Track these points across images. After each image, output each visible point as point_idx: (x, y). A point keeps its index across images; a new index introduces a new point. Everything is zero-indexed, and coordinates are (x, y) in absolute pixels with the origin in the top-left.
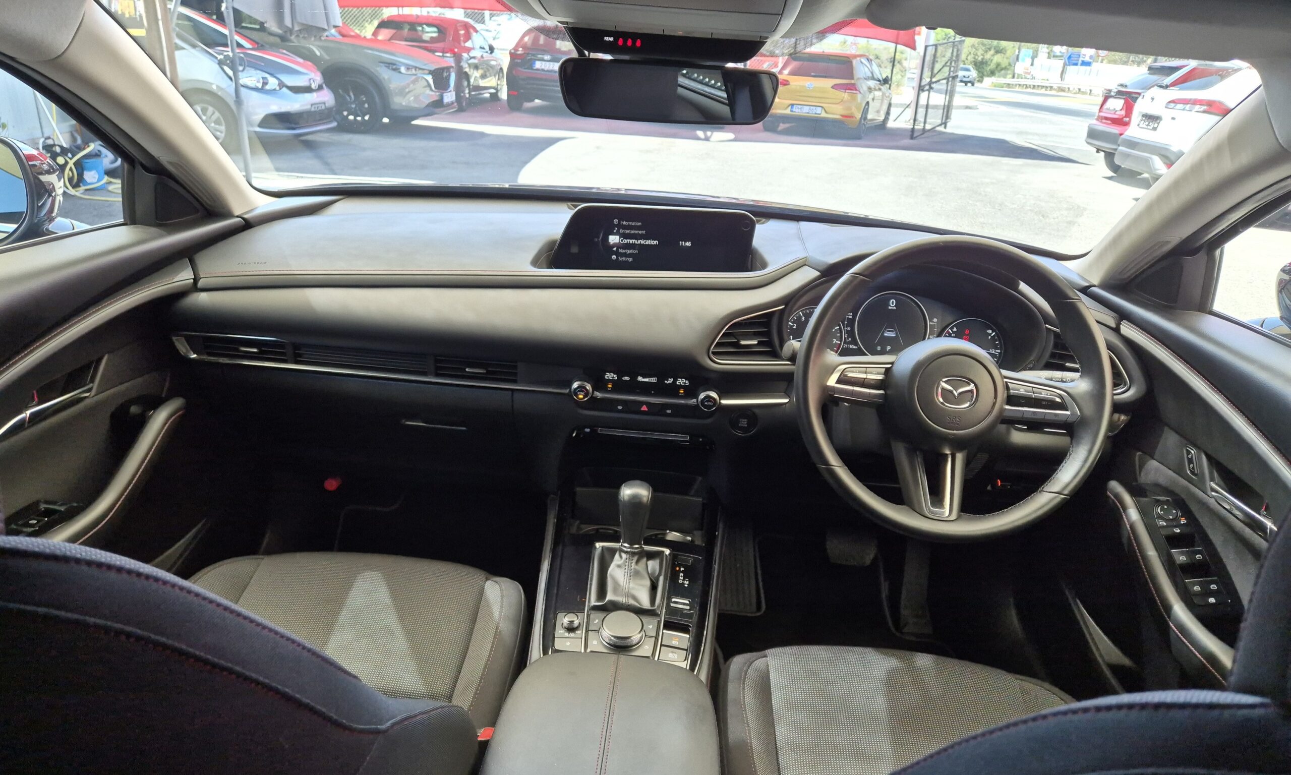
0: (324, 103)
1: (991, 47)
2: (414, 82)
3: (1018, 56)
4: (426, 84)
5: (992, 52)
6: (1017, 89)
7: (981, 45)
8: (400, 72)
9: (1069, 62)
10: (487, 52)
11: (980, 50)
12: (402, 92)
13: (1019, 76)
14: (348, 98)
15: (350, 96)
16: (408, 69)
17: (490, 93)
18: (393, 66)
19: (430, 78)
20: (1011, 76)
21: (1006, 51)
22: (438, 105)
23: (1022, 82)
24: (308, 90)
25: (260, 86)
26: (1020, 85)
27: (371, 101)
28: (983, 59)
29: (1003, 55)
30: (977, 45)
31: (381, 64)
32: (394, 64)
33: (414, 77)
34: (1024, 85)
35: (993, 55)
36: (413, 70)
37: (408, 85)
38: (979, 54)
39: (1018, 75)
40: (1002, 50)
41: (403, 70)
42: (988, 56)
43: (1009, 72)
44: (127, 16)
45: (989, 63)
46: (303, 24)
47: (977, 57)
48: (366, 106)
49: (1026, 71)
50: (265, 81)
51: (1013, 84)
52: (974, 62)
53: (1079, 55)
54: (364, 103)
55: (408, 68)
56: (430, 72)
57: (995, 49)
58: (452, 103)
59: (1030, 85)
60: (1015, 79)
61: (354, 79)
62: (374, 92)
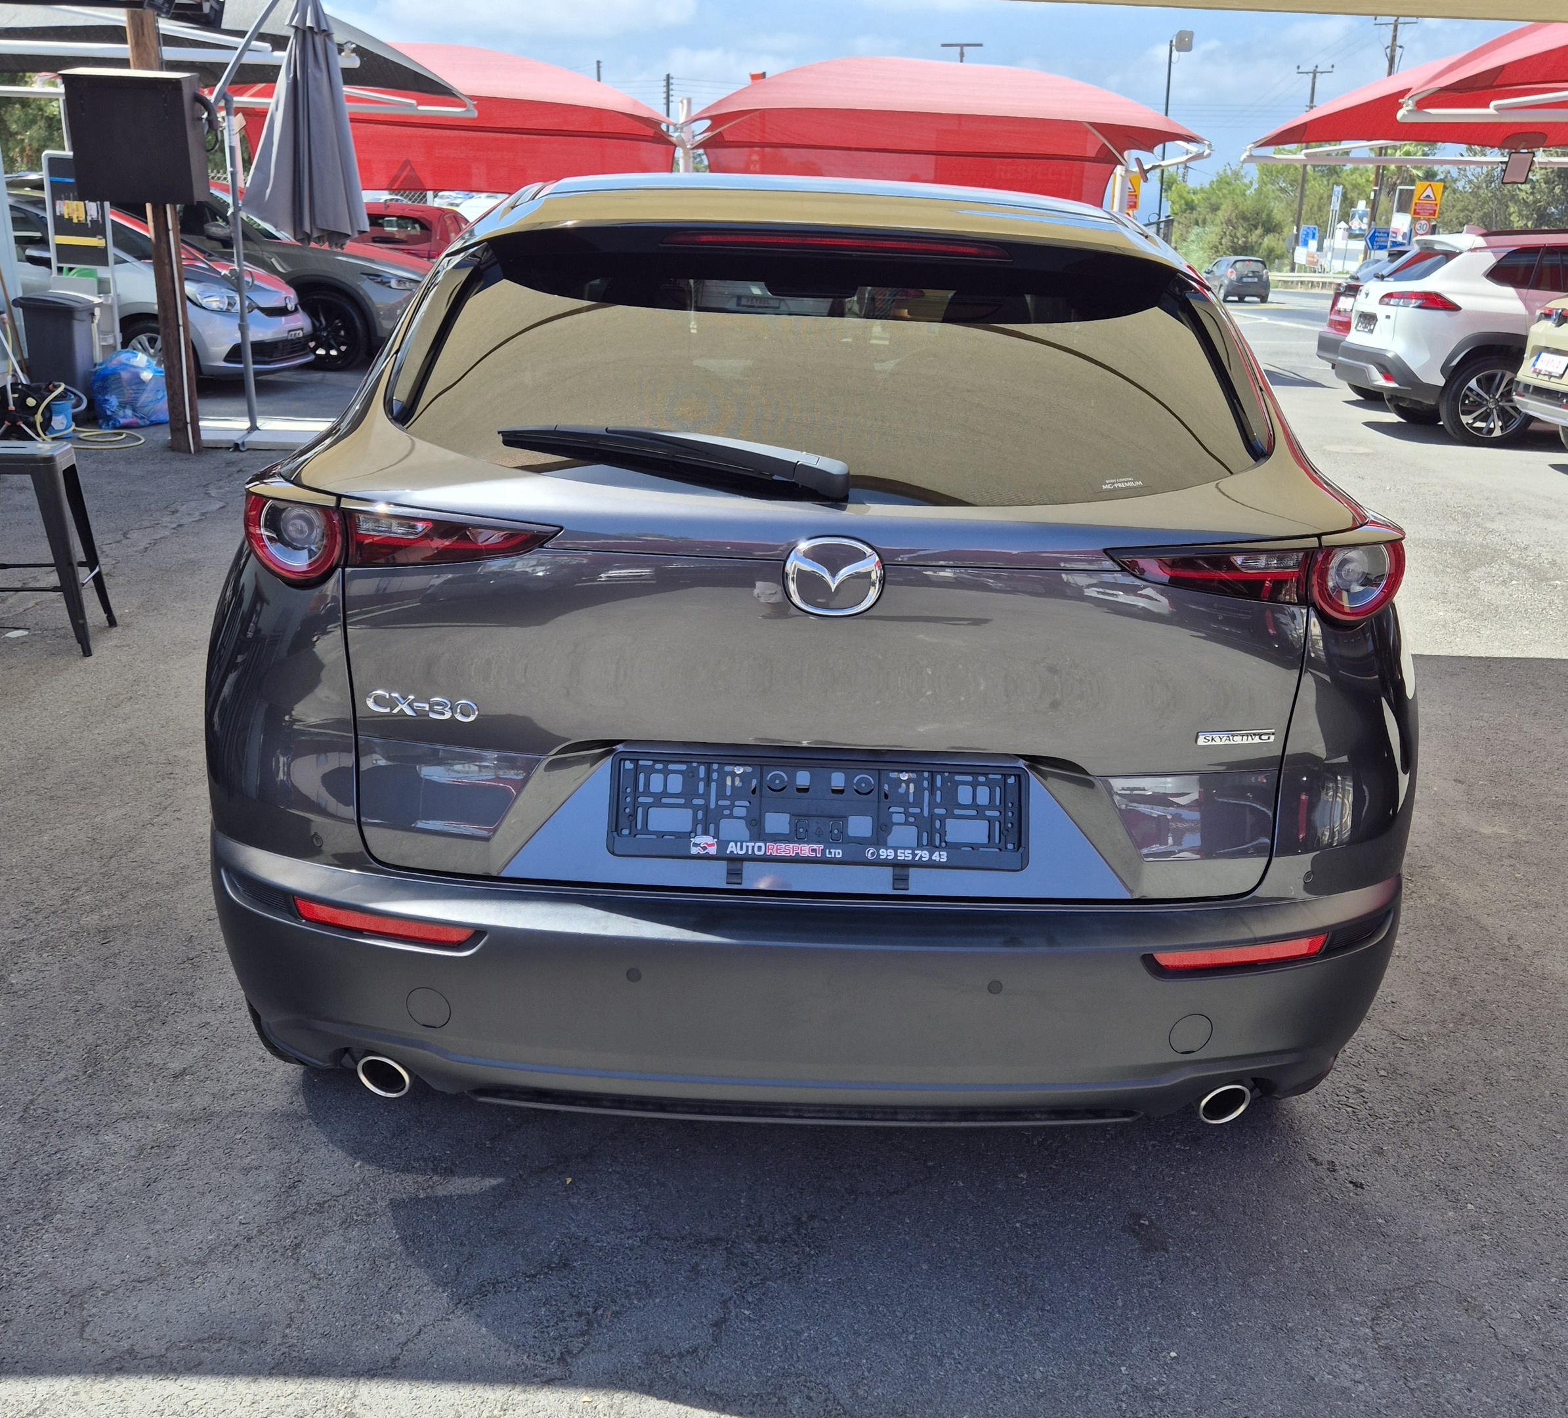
0: (302, 329)
1: (1258, 223)
2: (407, 300)
3: (1297, 236)
5: (1259, 231)
6: (1299, 289)
7: (1241, 221)
8: (390, 287)
9: (1373, 245)
11: (1241, 229)
12: (392, 314)
13: (1303, 269)
14: (317, 323)
15: (321, 324)
16: (399, 281)
18: (380, 279)
20: (1288, 268)
21: (1282, 229)
23: (1308, 277)
24: (282, 311)
25: (225, 307)
26: (1302, 282)
27: (349, 326)
28: (1245, 243)
29: (1277, 235)
30: (1235, 220)
31: (364, 276)
32: (379, 276)
33: (409, 292)
34: (1309, 282)
35: (1262, 236)
36: (408, 283)
37: (400, 304)
38: (1239, 235)
39: (1301, 266)
40: (1275, 226)
41: (394, 284)
42: (1254, 237)
43: (1286, 261)
44: (75, 221)
45: (1256, 249)
46: (324, 230)
47: (1236, 240)
48: (342, 333)
49: (1312, 259)
50: (232, 302)
51: (1292, 282)
52: (1232, 247)
53: (1388, 234)
54: (340, 328)
55: (401, 280)
57: (1263, 226)
59: (1318, 283)
60: (1296, 274)
61: (322, 297)
62: (354, 314)
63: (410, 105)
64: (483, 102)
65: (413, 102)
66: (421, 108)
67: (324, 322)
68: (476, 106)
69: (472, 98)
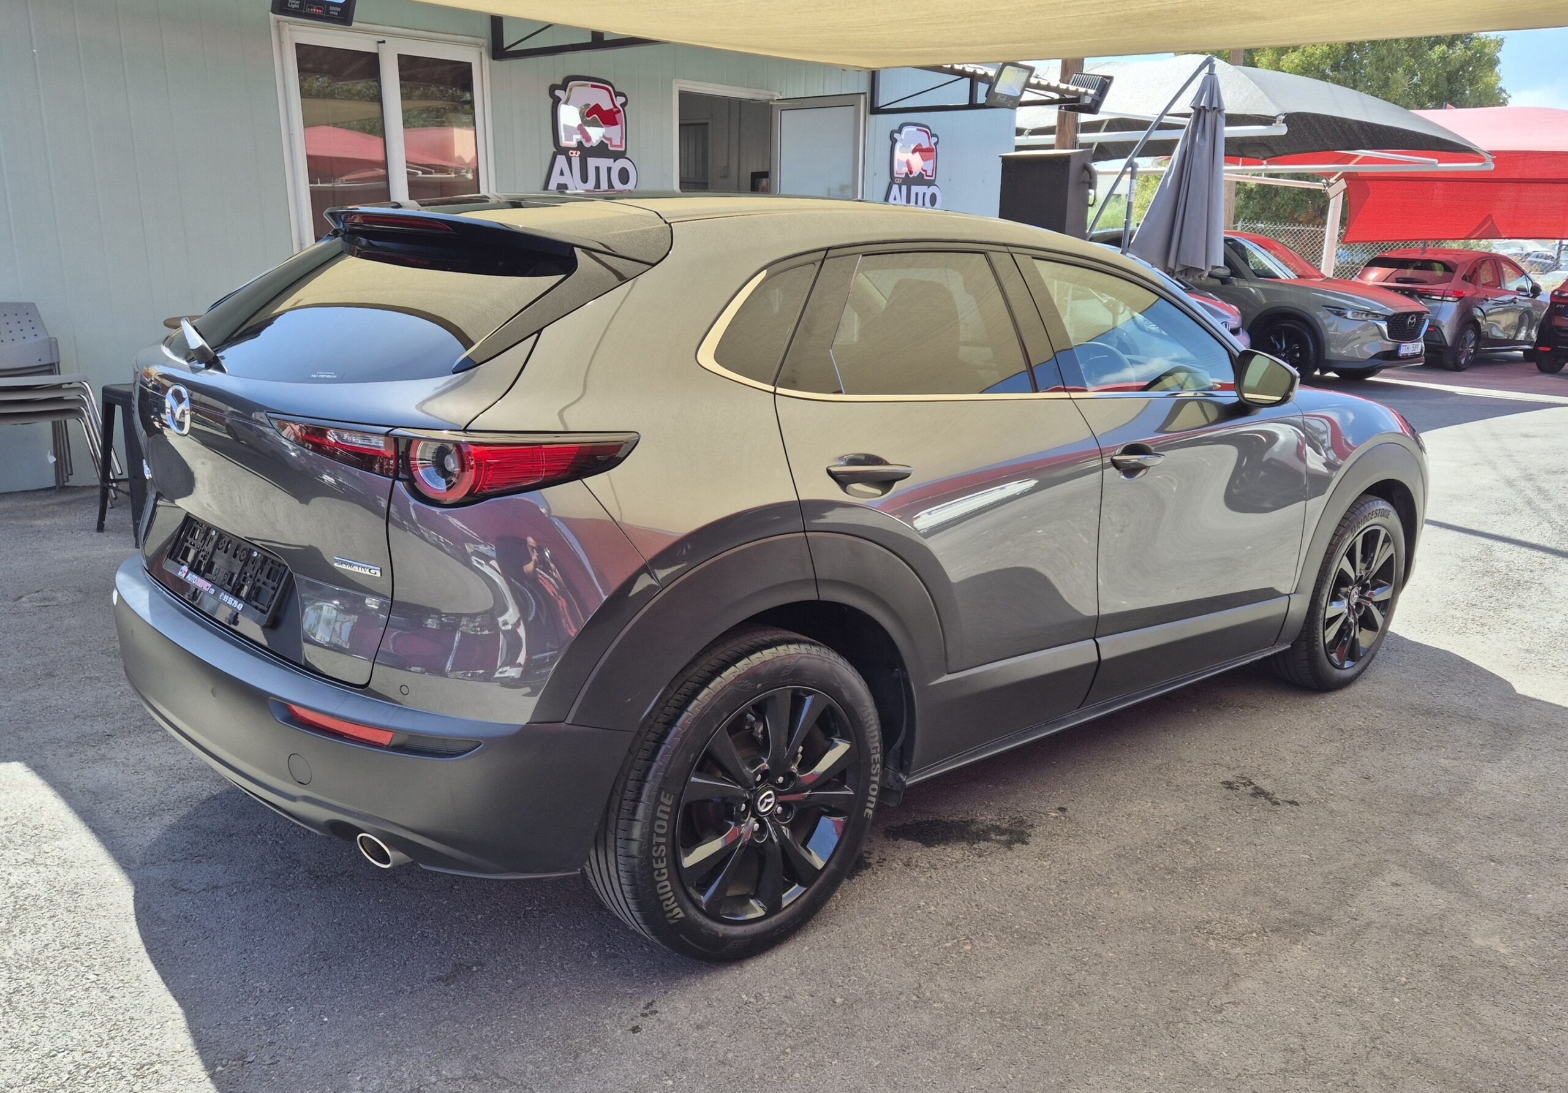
2: (1363, 329)
4: (1376, 330)
8: (1346, 318)
10: (1528, 296)
12: (1345, 341)
14: (1279, 346)
15: (1281, 345)
16: (1357, 314)
17: (1525, 351)
18: (1339, 312)
19: (1384, 326)
22: (1390, 358)
27: (1304, 349)
31: (1324, 309)
32: (1339, 308)
33: (1364, 323)
36: (1364, 316)
37: (1354, 332)
41: (1349, 314)
48: (1298, 355)
54: (1296, 351)
55: (1358, 312)
56: (1387, 318)
58: (1419, 355)
61: (1290, 325)
62: (1310, 340)
63: (1432, 163)
64: (1503, 157)
65: (1436, 161)
66: (1440, 165)
67: (1284, 346)
68: (1494, 161)
69: (1491, 153)
